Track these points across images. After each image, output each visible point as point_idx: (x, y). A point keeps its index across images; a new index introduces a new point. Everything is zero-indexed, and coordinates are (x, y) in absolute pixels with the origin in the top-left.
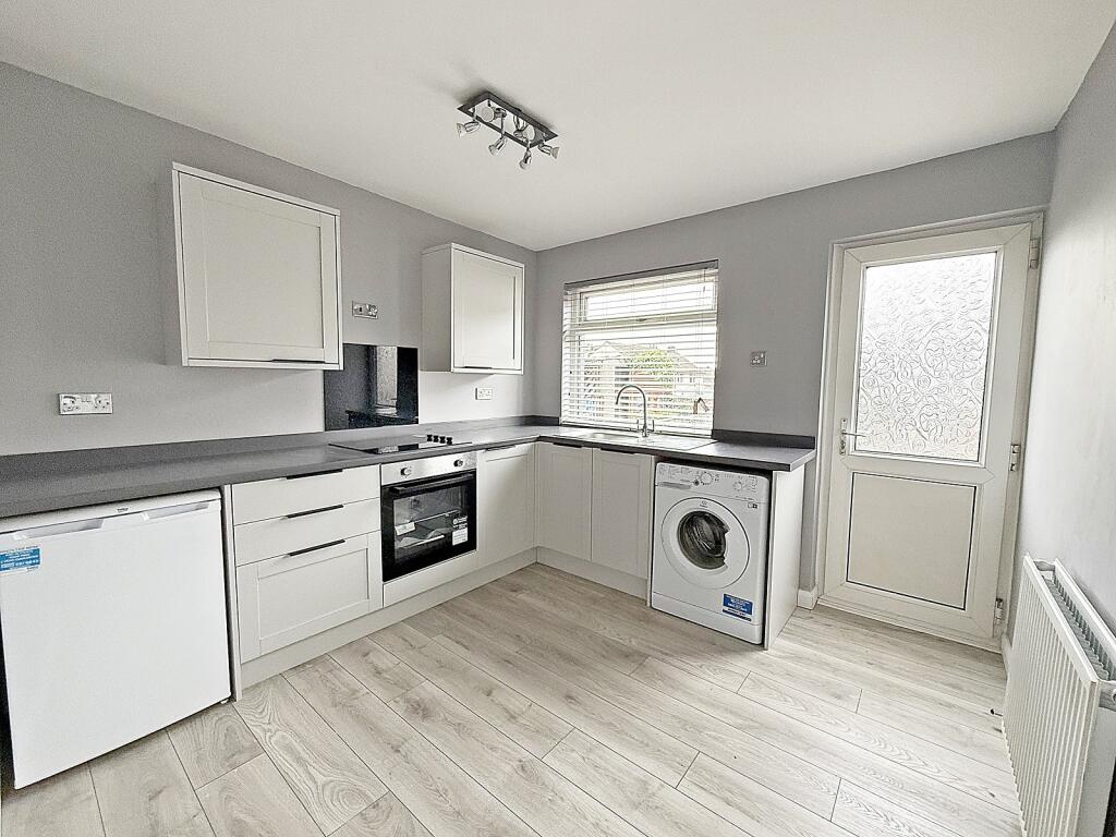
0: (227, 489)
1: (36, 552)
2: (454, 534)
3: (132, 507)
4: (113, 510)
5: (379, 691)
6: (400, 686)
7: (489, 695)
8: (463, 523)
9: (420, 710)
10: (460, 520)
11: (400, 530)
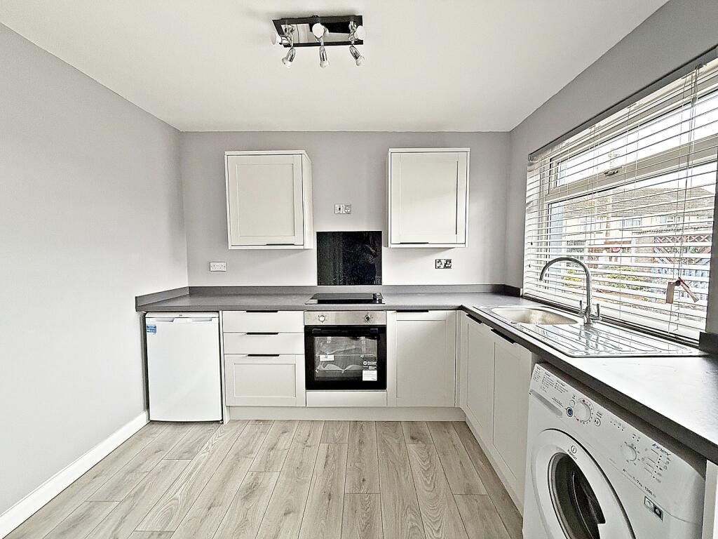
0: (220, 312)
1: (155, 327)
2: (364, 372)
3: (184, 315)
4: (177, 315)
5: (257, 461)
6: (267, 466)
7: (285, 514)
8: (372, 366)
9: (250, 491)
10: (369, 363)
11: (322, 358)
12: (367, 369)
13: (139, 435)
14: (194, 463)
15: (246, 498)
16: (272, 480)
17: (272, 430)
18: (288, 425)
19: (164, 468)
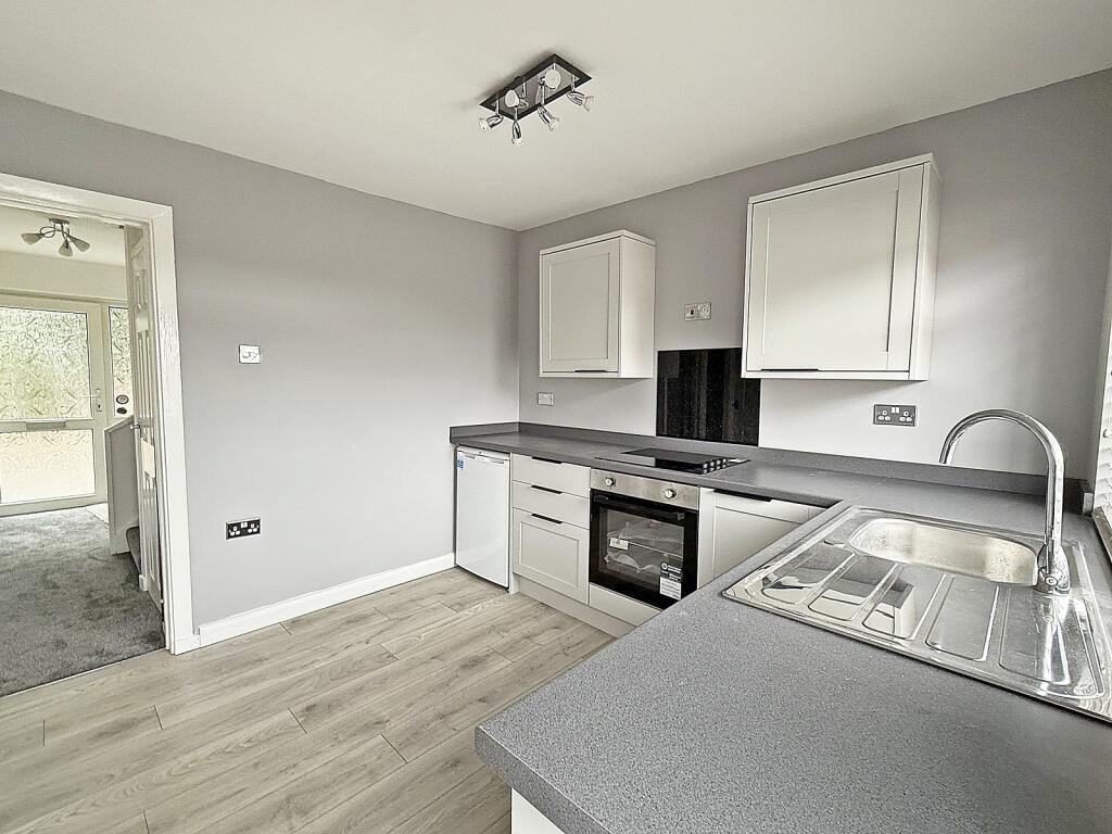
0: (511, 454)
1: (463, 463)
2: (662, 580)
4: (477, 452)
5: (502, 642)
6: (508, 650)
7: (480, 700)
8: (675, 574)
9: (474, 663)
10: (671, 568)
11: (613, 542)
12: (667, 576)
13: (442, 574)
14: (458, 615)
15: (464, 667)
16: (500, 666)
17: (548, 619)
18: (569, 622)
19: (435, 609)
